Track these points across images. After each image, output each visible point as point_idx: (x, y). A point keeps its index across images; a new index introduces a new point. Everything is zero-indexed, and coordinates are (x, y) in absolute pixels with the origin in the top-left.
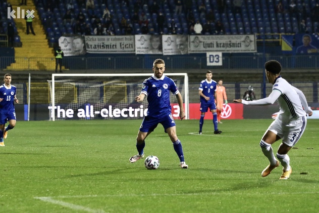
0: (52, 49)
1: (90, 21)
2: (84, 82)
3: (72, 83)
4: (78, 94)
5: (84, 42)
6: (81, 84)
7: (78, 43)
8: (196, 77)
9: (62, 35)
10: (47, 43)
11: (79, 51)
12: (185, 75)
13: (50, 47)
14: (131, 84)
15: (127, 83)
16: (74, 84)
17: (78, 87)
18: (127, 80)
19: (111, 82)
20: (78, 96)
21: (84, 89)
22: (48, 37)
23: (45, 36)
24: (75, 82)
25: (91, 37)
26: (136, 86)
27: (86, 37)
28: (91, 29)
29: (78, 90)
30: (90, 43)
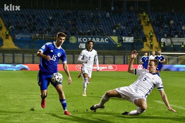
0: (158, 43)
1: (174, 32)
2: (171, 56)
3: (166, 57)
4: (169, 61)
5: (171, 40)
6: (170, 57)
7: (169, 41)
9: (162, 38)
10: (156, 41)
11: (169, 44)
13: (158, 42)
16: (167, 57)
21: (171, 59)
22: (157, 38)
23: (156, 38)
24: (167, 56)
25: (174, 38)
27: (172, 38)
28: (174, 35)
30: (173, 41)
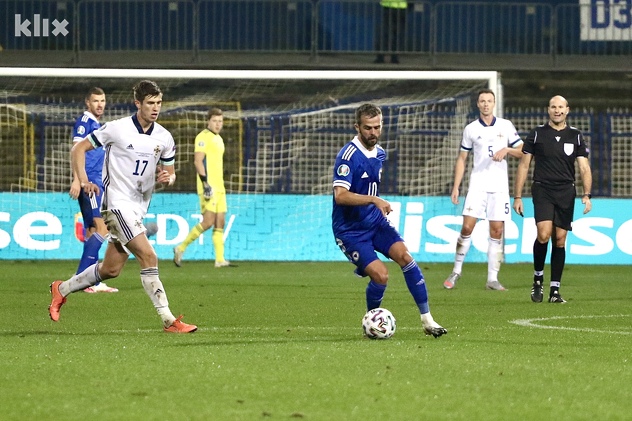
8: (533, 89)
12: (492, 77)
14: (262, 114)
15: (244, 108)
17: (38, 121)
18: (244, 95)
19: (179, 104)
20: (40, 161)
26: (286, 121)
29: (39, 136)
